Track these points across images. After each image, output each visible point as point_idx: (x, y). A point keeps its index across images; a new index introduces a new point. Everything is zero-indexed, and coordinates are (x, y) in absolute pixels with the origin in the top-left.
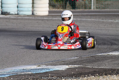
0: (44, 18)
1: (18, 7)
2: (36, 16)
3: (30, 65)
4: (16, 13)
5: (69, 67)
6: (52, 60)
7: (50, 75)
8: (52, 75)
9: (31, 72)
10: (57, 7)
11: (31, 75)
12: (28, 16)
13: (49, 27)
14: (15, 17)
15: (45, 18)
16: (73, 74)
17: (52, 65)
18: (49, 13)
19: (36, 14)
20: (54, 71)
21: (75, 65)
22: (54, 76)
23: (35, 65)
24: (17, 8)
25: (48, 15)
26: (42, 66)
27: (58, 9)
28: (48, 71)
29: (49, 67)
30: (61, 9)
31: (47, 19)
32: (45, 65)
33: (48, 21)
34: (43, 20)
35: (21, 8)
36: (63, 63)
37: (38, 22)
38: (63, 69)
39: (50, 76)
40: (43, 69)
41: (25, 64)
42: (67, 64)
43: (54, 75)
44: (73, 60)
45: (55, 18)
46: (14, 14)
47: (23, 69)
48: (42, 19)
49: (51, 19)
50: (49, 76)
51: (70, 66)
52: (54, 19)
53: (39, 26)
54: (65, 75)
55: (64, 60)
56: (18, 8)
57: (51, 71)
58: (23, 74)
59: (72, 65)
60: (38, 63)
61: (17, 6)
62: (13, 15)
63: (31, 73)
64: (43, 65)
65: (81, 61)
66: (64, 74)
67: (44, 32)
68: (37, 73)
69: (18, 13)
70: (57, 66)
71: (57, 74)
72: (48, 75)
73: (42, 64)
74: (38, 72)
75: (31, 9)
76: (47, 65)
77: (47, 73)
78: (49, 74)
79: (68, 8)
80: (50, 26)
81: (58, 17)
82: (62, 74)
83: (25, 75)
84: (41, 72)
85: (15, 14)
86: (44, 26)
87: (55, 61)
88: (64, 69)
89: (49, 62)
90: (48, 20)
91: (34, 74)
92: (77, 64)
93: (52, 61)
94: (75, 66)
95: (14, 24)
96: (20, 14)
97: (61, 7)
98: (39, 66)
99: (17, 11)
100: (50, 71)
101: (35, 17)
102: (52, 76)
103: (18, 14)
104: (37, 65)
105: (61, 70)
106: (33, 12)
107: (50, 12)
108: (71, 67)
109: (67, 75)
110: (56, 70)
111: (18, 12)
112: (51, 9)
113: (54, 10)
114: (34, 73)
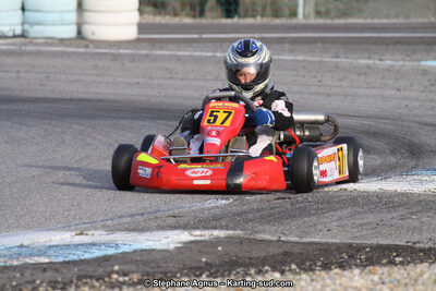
0: (122, 51)
1: (23, 9)
2: (92, 41)
3: (48, 230)
4: (18, 31)
5: (193, 238)
6: (134, 210)
7: (116, 268)
8: (126, 268)
9: (48, 257)
10: (169, 9)
11: (45, 270)
12: (62, 41)
13: (138, 83)
14: (12, 47)
15: (126, 48)
16: (206, 264)
17: (128, 230)
18: (139, 33)
19: (93, 34)
20: (135, 251)
21: (215, 228)
22: (132, 272)
23: (66, 227)
24: (21, 12)
25: (138, 40)
26: (90, 233)
27: (176, 15)
28: (111, 251)
29: (119, 237)
30: (187, 15)
31: (132, 55)
32: (105, 227)
33: (133, 61)
34: (115, 57)
35: (38, 14)
36: (171, 221)
37: (96, 67)
38: (168, 243)
39: (117, 273)
40: (93, 244)
41: (29, 227)
42: (185, 227)
43: (134, 268)
44: (209, 210)
45: (161, 49)
46: (11, 34)
47: (22, 246)
48: (112, 54)
49: (147, 55)
50: (113, 272)
51: (198, 232)
52: (159, 52)
53: (100, 79)
54: (173, 269)
55: (176, 212)
56: (26, 13)
57: (123, 253)
58: (15, 263)
59: (205, 228)
60: (78, 222)
61: (20, 6)
62: (6, 37)
63: (47, 260)
64: (96, 229)
65: (239, 214)
66: (172, 266)
67: (115, 101)
68: (68, 262)
69: (23, 31)
70: (148, 233)
71: (145, 263)
72: (109, 269)
73: (94, 225)
74: (75, 258)
75: (73, 17)
76: (112, 230)
77: (106, 259)
78: (113, 266)
79: (214, 14)
80: (141, 81)
81: (171, 46)
82: (165, 265)
83: (22, 268)
84: (87, 256)
85: (14, 36)
86: (119, 79)
87: (142, 214)
88: (172, 247)
89: (121, 217)
90: (133, 58)
91: (57, 266)
92: (222, 228)
93: (132, 216)
94: (216, 233)
95: (7, 72)
96: (31, 35)
97: (188, 8)
98: (81, 234)
99: (23, 24)
100: (120, 251)
101: (87, 46)
102: (126, 271)
103: (23, 35)
104: (75, 230)
105: (162, 248)
106: (79, 26)
107: (142, 28)
108: (199, 238)
109: (183, 269)
110: (144, 247)
111: (26, 27)
112: (146, 16)
113: (159, 19)
114: (61, 259)
